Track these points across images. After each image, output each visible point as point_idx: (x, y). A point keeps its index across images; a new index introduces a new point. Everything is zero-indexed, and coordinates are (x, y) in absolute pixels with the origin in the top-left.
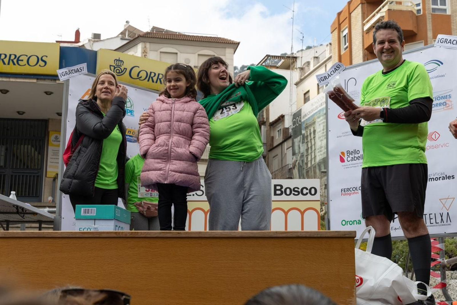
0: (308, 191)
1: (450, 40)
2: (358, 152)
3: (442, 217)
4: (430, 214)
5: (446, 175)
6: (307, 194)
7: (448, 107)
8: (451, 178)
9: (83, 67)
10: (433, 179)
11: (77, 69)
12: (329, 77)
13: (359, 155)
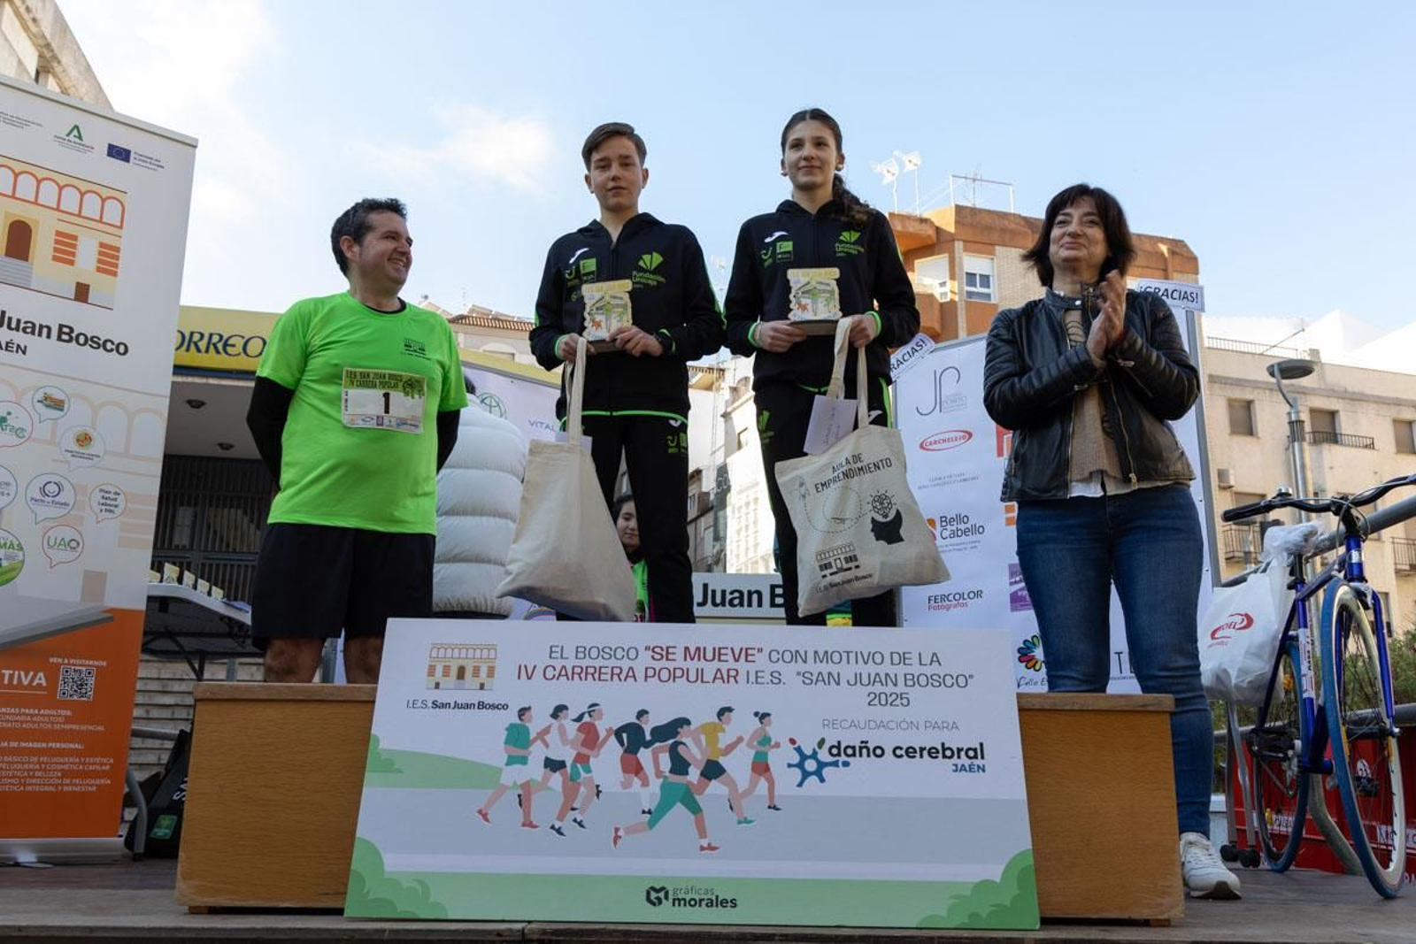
2: (965, 519)
12: (898, 365)
13: (969, 526)
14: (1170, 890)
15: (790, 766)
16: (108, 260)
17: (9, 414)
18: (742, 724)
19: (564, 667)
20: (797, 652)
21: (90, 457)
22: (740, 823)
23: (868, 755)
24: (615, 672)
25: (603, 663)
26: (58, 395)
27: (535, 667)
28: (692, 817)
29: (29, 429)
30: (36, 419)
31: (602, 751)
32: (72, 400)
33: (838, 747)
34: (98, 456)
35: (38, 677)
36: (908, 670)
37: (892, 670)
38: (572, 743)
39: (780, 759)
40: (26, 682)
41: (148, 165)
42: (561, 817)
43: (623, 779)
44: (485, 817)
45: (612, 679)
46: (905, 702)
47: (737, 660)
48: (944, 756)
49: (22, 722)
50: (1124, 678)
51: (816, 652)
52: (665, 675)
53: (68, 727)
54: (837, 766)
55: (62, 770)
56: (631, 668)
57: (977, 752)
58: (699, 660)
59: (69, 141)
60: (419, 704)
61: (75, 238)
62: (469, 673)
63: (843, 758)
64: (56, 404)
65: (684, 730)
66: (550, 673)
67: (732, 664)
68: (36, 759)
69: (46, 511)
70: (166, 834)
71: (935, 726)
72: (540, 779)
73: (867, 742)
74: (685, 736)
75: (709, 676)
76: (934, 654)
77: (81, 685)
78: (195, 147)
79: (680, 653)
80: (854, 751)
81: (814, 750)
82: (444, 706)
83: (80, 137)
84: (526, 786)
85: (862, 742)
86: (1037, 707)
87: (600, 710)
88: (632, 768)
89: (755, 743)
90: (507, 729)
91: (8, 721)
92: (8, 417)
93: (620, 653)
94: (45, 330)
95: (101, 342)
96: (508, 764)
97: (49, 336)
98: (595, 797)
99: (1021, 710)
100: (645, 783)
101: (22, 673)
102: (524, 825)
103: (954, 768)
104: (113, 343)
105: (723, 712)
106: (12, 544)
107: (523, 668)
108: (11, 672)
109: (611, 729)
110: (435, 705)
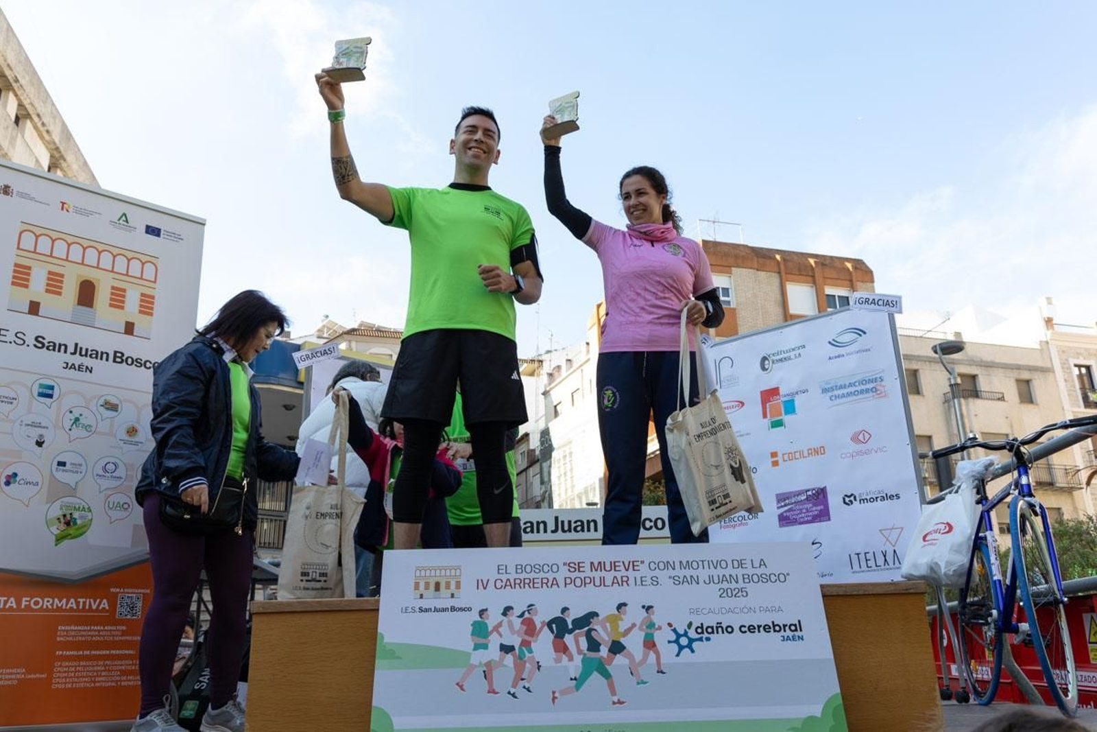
0: (652, 524)
1: (874, 300)
3: (885, 556)
4: (865, 553)
5: (886, 495)
6: (651, 527)
7: (879, 394)
8: (895, 497)
9: (334, 348)
10: (865, 501)
11: (325, 350)
14: (934, 717)
15: (669, 642)
16: (147, 304)
17: (81, 415)
18: (634, 615)
19: (508, 580)
20: (668, 562)
21: (136, 443)
22: (638, 683)
23: (723, 632)
24: (544, 582)
25: (536, 576)
26: (114, 401)
27: (488, 580)
28: (606, 681)
29: (95, 426)
30: (99, 417)
31: (540, 636)
32: (123, 403)
33: (702, 628)
34: (141, 443)
35: (103, 603)
36: (745, 571)
37: (734, 573)
38: (518, 633)
39: (662, 638)
40: (94, 607)
41: (172, 238)
42: (514, 686)
43: (555, 657)
44: (462, 688)
45: (542, 587)
46: (745, 594)
47: (627, 570)
48: (775, 631)
49: (92, 636)
50: (863, 571)
51: (681, 562)
52: (578, 582)
53: (123, 638)
54: (702, 641)
55: (120, 670)
56: (555, 578)
57: (797, 627)
58: (601, 571)
59: (120, 224)
60: (410, 610)
61: (124, 290)
62: (443, 586)
63: (706, 635)
64: (112, 407)
65: (594, 620)
66: (499, 584)
67: (624, 573)
68: (102, 663)
69: (106, 483)
70: (191, 715)
71: (767, 610)
72: (497, 659)
73: (721, 623)
74: (595, 624)
75: (608, 582)
76: (762, 560)
77: (133, 607)
78: (204, 225)
79: (588, 566)
80: (713, 630)
81: (685, 630)
82: (427, 610)
83: (127, 221)
84: (488, 664)
85: (718, 623)
86: (834, 594)
87: (536, 608)
88: (561, 648)
89: (644, 627)
90: (472, 625)
91: (82, 636)
92: (81, 418)
93: (546, 568)
94: (105, 356)
95: (143, 362)
96: (475, 649)
97: (107, 360)
98: (537, 670)
99: (824, 596)
100: (571, 659)
101: (92, 601)
102: (489, 692)
103: (782, 638)
104: (151, 363)
105: (621, 606)
106: (84, 508)
107: (480, 581)
108: (84, 600)
109: (544, 622)
110: (421, 610)
